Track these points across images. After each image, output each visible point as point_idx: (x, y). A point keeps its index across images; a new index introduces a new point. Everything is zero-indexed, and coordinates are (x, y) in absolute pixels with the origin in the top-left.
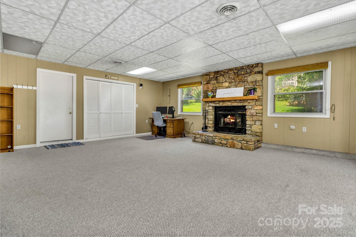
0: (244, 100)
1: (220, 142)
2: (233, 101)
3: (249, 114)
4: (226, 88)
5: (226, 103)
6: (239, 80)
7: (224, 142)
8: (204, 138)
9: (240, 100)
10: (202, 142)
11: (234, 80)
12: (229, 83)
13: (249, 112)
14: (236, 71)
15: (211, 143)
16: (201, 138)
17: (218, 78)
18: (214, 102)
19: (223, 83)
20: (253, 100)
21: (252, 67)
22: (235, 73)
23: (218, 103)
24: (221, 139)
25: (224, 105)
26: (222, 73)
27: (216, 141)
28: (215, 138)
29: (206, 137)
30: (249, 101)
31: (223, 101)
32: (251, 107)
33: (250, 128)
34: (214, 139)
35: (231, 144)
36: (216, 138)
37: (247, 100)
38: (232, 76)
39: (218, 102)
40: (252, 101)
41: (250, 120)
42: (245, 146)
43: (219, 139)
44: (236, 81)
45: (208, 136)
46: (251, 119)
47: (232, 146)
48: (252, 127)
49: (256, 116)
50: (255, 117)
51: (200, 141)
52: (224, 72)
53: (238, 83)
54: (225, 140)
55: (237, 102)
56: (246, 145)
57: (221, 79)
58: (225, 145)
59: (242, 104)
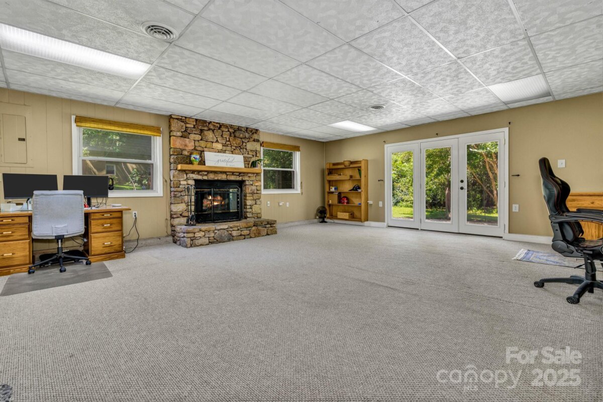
0: (244, 173)
1: (240, 234)
2: (230, 173)
3: (250, 192)
4: (219, 152)
5: (220, 175)
6: (236, 144)
7: (246, 232)
8: (212, 235)
9: (240, 173)
10: (210, 243)
11: (229, 143)
12: (223, 146)
13: (250, 189)
14: (231, 130)
15: (226, 239)
16: (207, 236)
17: (206, 133)
18: (199, 172)
19: (213, 142)
20: (254, 173)
21: (251, 131)
22: (230, 132)
23: (206, 175)
24: (241, 230)
25: (216, 178)
26: (212, 127)
27: (235, 233)
28: (231, 229)
29: (215, 231)
30: (250, 175)
31: (215, 172)
32: (251, 183)
33: (250, 210)
34: (230, 232)
35: (255, 232)
36: (233, 229)
37: (248, 173)
38: (226, 135)
39: (206, 173)
40: (252, 175)
41: (251, 200)
42: (271, 230)
43: (238, 230)
44: (232, 145)
45: (221, 229)
46: (252, 198)
47: (257, 234)
48: (253, 207)
49: (257, 193)
50: (256, 195)
51: (207, 241)
52: (214, 126)
53: (234, 148)
54: (248, 229)
55: (235, 175)
56: (271, 228)
57: (210, 135)
58: (249, 236)
59: (241, 178)
